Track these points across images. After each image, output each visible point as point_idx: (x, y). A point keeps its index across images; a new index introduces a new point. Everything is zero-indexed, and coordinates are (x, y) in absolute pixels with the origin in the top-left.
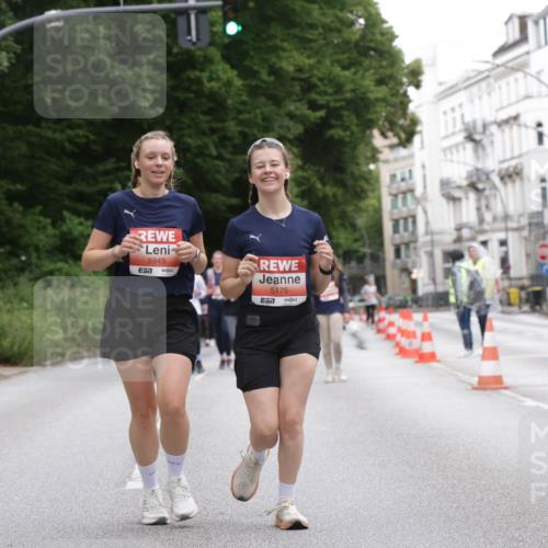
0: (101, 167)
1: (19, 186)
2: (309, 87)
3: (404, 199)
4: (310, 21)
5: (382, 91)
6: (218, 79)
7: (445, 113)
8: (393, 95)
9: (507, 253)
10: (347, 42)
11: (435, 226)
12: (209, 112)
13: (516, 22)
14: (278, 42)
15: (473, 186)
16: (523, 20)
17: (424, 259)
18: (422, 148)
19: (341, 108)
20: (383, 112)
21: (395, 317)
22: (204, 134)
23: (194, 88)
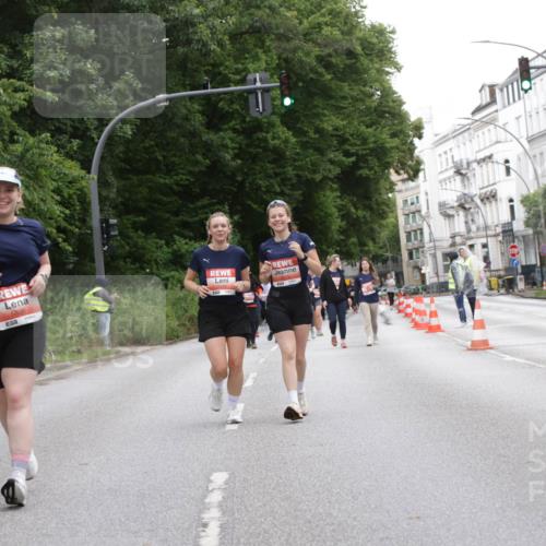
0: (199, 204)
1: (142, 219)
2: (343, 140)
3: (414, 217)
4: (342, 94)
5: (396, 142)
6: (279, 138)
7: (440, 155)
8: (403, 144)
9: (488, 253)
10: (368, 108)
11: (436, 235)
12: (274, 161)
13: (487, 89)
14: (321, 111)
15: (462, 206)
16: (492, 88)
17: (429, 260)
18: (425, 180)
19: (366, 155)
20: (396, 155)
21: (411, 301)
22: (270, 177)
23: (262, 145)
